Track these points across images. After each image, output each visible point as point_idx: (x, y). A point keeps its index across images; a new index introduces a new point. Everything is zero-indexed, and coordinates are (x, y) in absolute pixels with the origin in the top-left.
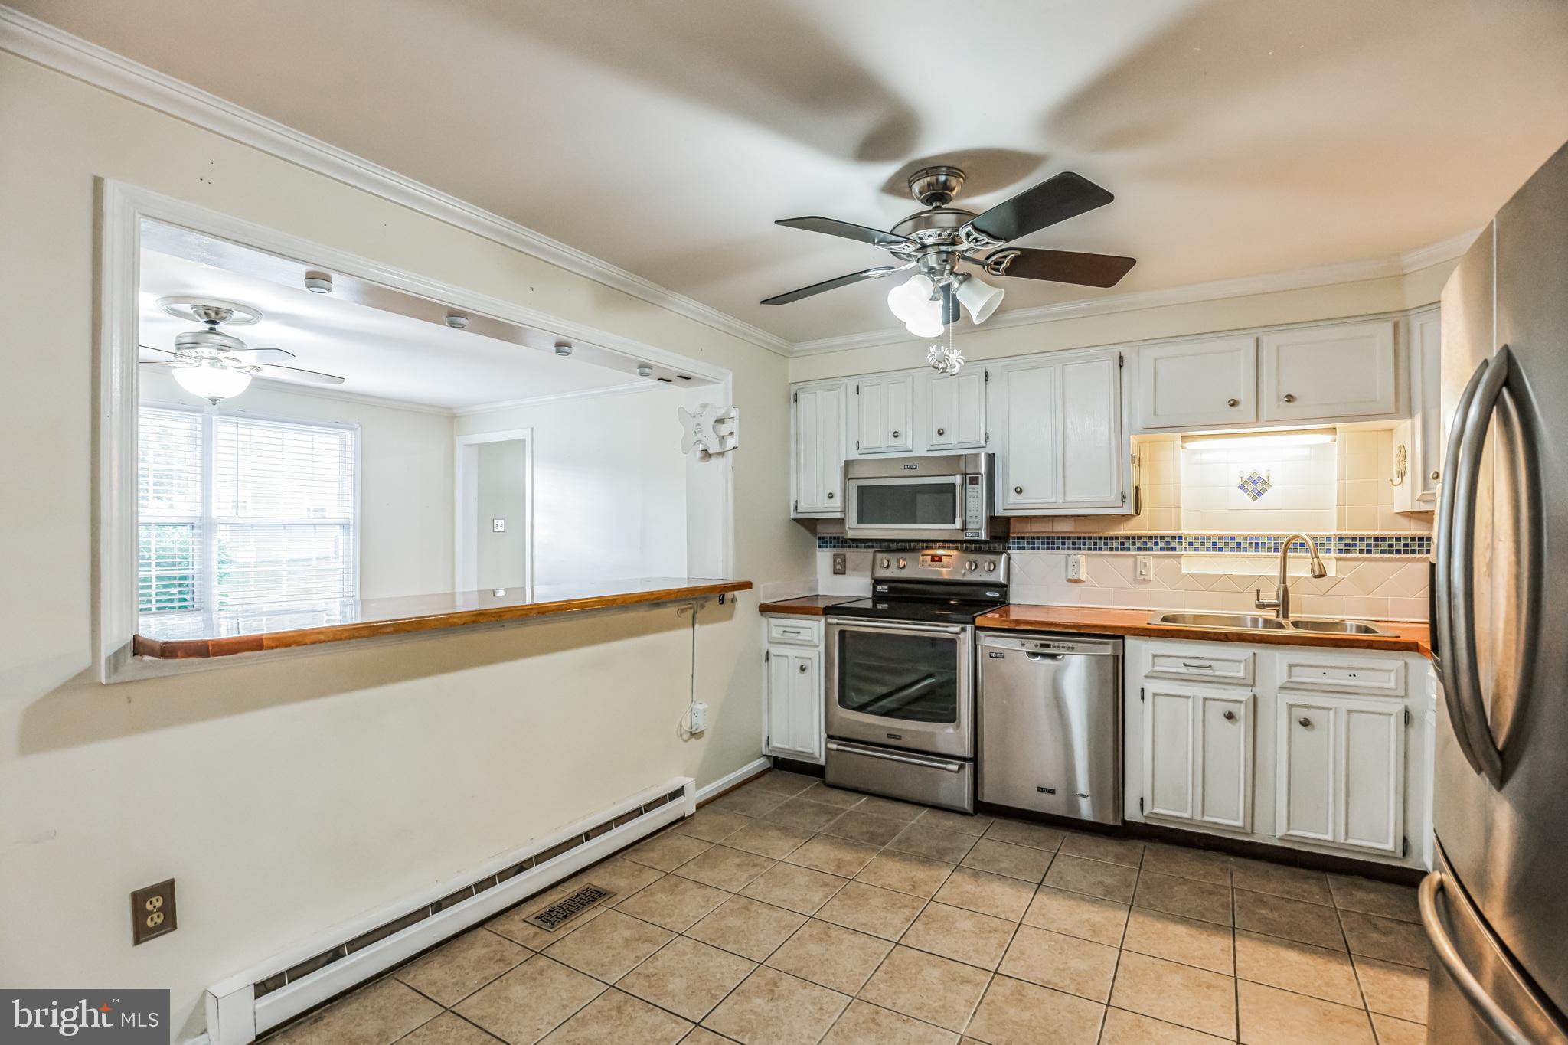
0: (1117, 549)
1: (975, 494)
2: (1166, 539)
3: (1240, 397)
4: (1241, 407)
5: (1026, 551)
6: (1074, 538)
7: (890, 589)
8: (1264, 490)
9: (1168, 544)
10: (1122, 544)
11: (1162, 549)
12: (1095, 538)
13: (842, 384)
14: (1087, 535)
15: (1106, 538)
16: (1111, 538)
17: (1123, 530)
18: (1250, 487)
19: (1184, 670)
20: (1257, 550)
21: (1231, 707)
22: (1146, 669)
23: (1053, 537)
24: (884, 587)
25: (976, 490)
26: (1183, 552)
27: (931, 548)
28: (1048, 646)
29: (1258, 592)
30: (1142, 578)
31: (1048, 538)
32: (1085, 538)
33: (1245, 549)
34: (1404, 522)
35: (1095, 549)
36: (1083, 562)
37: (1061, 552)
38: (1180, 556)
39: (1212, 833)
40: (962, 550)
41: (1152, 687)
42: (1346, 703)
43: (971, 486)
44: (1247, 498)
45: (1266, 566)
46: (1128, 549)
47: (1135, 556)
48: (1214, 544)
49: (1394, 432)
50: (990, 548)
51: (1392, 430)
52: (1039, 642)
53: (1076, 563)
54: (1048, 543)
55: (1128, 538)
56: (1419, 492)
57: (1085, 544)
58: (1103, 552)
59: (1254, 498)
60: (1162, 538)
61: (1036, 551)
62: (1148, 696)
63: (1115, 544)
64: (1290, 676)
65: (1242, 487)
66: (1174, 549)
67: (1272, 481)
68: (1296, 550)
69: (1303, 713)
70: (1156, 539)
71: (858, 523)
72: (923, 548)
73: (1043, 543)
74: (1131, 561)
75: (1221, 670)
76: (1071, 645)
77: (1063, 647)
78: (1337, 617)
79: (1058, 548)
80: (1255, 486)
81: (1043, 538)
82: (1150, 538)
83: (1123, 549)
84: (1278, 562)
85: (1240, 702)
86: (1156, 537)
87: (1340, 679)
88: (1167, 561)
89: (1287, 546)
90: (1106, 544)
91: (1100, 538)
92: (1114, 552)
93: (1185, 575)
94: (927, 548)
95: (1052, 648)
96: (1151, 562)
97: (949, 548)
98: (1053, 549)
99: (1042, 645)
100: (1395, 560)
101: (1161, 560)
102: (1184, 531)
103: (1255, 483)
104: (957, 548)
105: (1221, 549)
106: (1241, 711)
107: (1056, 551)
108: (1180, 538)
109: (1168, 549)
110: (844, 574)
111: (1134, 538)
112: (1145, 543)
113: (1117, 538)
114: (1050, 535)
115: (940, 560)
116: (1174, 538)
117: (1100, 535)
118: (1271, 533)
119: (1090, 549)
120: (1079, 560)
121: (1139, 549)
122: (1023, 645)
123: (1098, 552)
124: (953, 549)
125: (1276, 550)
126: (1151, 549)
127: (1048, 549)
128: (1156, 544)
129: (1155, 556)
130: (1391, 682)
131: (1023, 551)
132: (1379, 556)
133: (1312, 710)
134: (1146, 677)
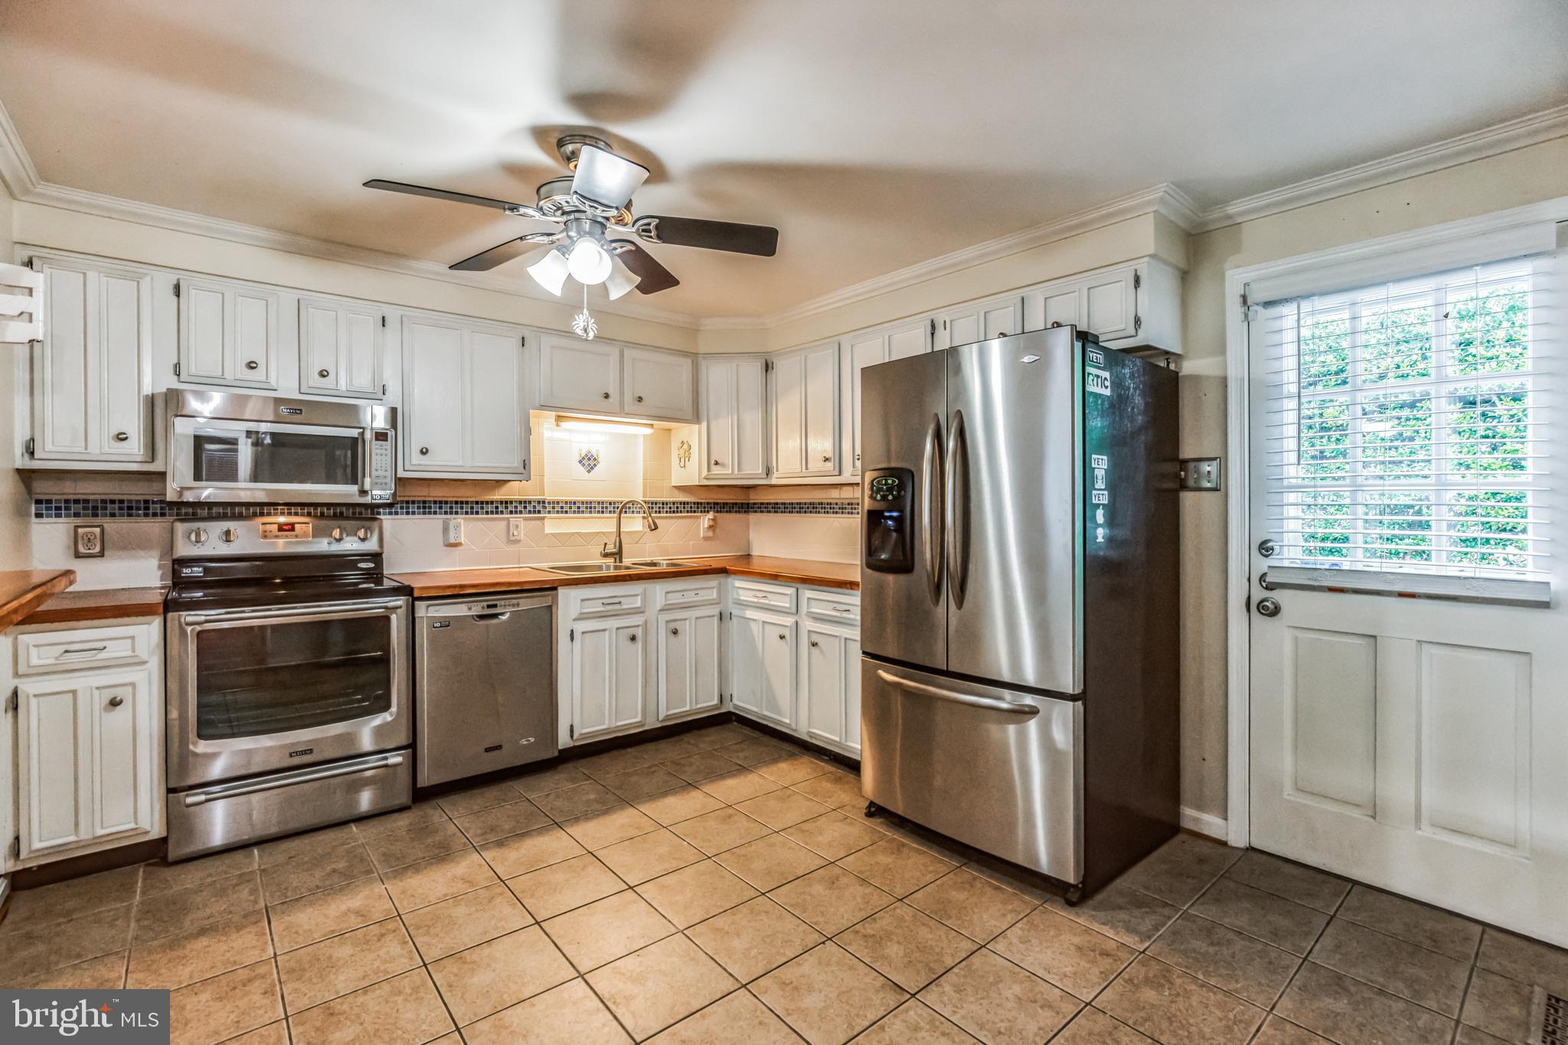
0: (492, 513)
1: (383, 451)
2: (533, 504)
3: (611, 393)
4: (611, 400)
5: (399, 516)
6: (451, 502)
7: (206, 570)
8: (595, 465)
9: (535, 507)
10: (497, 508)
11: (530, 512)
12: (472, 502)
13: (146, 274)
14: (464, 500)
15: (482, 503)
16: (487, 503)
17: (497, 496)
18: (585, 462)
19: (602, 609)
20: (591, 512)
21: (631, 631)
22: (574, 612)
23: (430, 502)
24: (195, 569)
25: (384, 447)
26: (547, 515)
27: (269, 514)
28: (495, 606)
29: (606, 544)
30: (514, 538)
31: (424, 502)
32: (462, 502)
33: (583, 512)
34: (676, 492)
35: (472, 513)
36: (464, 526)
37: (438, 516)
38: (543, 518)
39: (620, 734)
40: (316, 516)
41: (580, 627)
42: (693, 613)
43: (377, 442)
44: (582, 470)
45: (605, 525)
46: (502, 512)
47: (508, 519)
48: (562, 507)
49: (672, 432)
50: (354, 513)
51: (670, 430)
52: (485, 604)
53: (457, 527)
54: (424, 508)
55: (501, 502)
56: (705, 473)
57: (462, 508)
58: (480, 516)
59: (589, 471)
60: (530, 502)
61: (410, 516)
62: (577, 635)
63: (490, 508)
64: (666, 600)
65: (580, 462)
66: (539, 512)
67: (600, 460)
68: (626, 512)
69: (673, 625)
70: (525, 503)
71: (195, 480)
72: (255, 515)
73: (419, 508)
74: (503, 524)
75: (627, 604)
76: (515, 601)
77: (509, 605)
78: (655, 559)
79: (435, 513)
80: (589, 462)
81: (419, 502)
82: (520, 502)
83: (497, 513)
84: (615, 522)
85: (638, 626)
86: (525, 502)
87: (690, 597)
88: (533, 522)
89: (622, 509)
90: (482, 508)
91: (477, 503)
92: (490, 516)
93: (548, 534)
94: (262, 514)
95: (498, 608)
96: (521, 524)
97: (296, 514)
98: (430, 513)
99: (489, 606)
100: (676, 517)
101: (529, 522)
102: (548, 497)
103: (589, 459)
104: (309, 514)
105: (566, 512)
106: (639, 633)
107: (432, 516)
108: (544, 502)
109: (535, 512)
110: (103, 556)
111: (506, 502)
112: (516, 507)
113: (492, 503)
114: (427, 499)
115: (293, 529)
116: (539, 502)
117: (477, 500)
118: (599, 499)
119: (467, 513)
120: (460, 524)
121: (511, 512)
122: (470, 609)
123: (475, 516)
124: (302, 515)
125: (614, 512)
126: (521, 512)
127: (424, 513)
128: (525, 507)
129: (525, 519)
130: (714, 594)
131: (396, 517)
132: (665, 515)
133: (678, 622)
134: (574, 620)
